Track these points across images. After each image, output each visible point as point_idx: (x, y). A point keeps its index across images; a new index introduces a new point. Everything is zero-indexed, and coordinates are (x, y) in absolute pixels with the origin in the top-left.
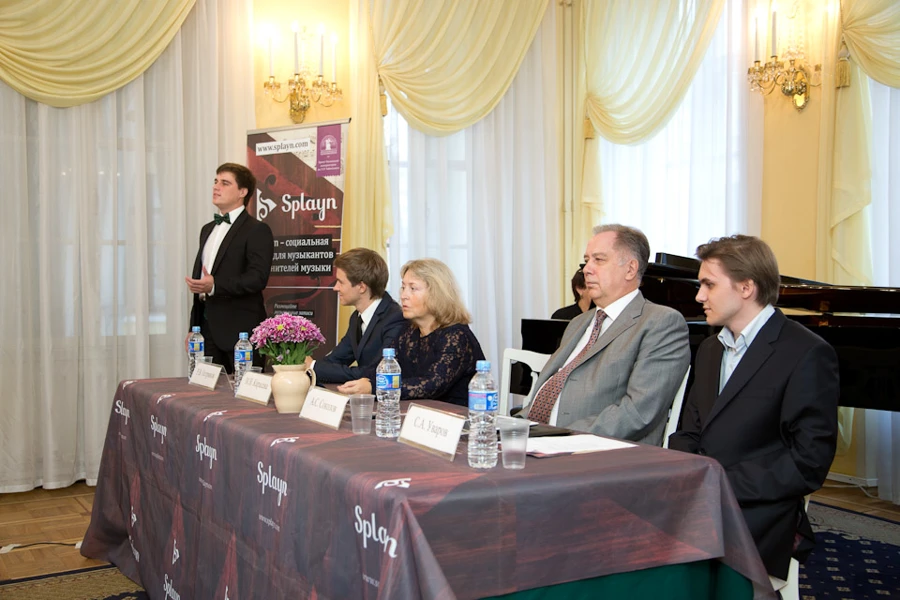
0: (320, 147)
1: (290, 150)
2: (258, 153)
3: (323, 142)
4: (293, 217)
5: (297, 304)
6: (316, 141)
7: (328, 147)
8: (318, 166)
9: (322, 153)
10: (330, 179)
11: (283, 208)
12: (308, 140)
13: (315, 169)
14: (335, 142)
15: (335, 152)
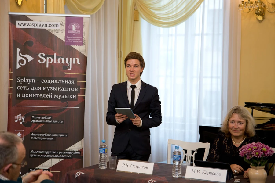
0: (68, 29)
1: (44, 28)
2: (18, 26)
3: (70, 26)
4: (47, 66)
5: (51, 117)
6: (65, 25)
7: (74, 29)
8: (66, 39)
9: (70, 32)
10: (76, 47)
11: (39, 61)
12: (59, 24)
13: (64, 41)
14: (79, 27)
15: (79, 32)
